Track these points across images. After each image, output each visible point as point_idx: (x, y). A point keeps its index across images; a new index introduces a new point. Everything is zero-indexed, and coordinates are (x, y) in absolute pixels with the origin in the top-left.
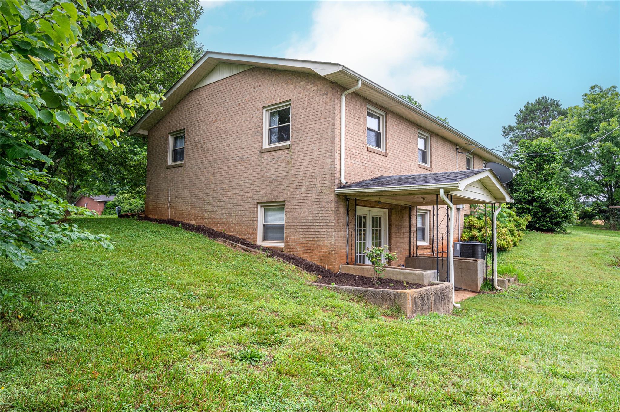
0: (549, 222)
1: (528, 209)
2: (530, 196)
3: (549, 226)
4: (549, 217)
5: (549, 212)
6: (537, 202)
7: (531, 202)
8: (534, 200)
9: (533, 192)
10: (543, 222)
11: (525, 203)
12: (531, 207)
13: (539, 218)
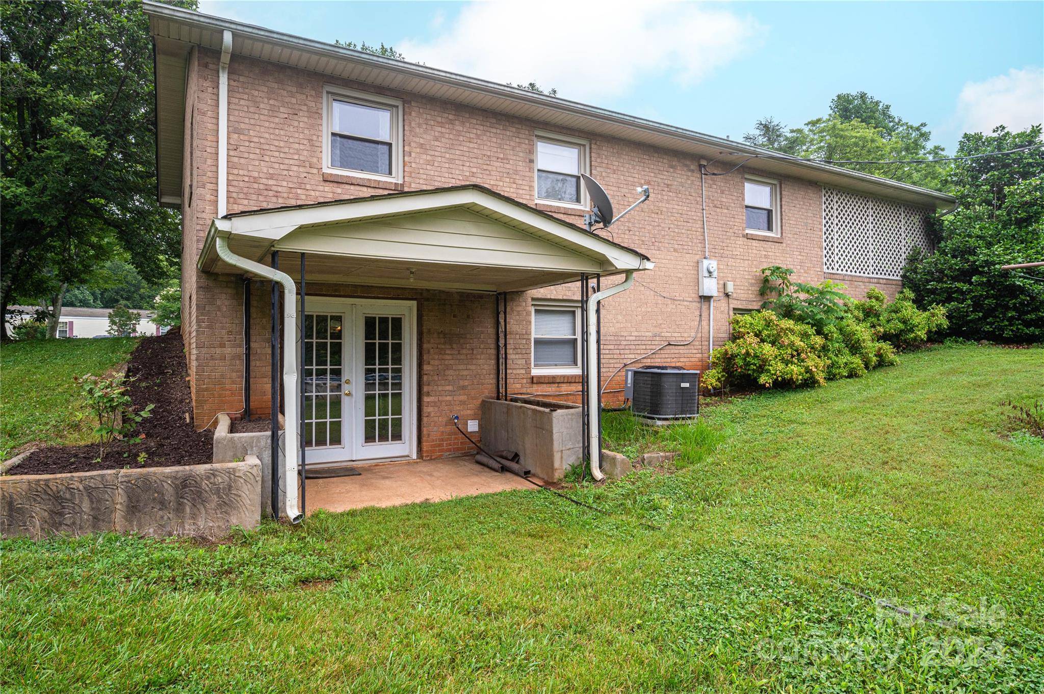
0: (1018, 320)
1: (959, 291)
2: (968, 261)
3: (1018, 329)
4: (1015, 308)
5: (1016, 297)
6: (981, 274)
7: (965, 275)
8: (975, 270)
9: (972, 252)
10: (1002, 321)
11: (954, 279)
12: (965, 287)
13: (990, 312)
